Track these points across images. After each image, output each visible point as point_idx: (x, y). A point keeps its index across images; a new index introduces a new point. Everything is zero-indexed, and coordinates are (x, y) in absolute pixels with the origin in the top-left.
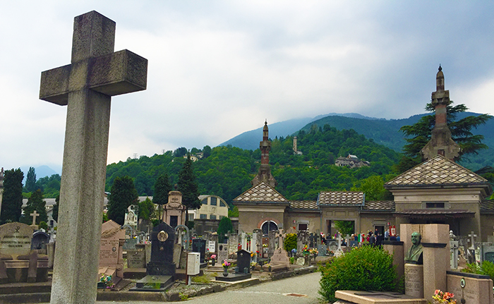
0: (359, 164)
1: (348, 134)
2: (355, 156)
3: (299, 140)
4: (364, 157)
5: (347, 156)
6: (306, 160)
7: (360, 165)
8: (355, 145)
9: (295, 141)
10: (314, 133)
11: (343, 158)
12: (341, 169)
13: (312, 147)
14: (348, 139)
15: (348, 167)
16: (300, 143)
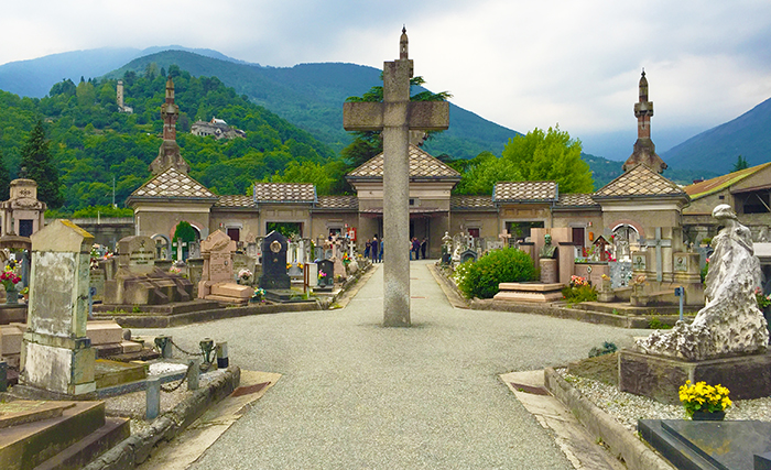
0: (229, 133)
1: (209, 84)
2: (222, 121)
3: (127, 86)
4: (234, 122)
5: (209, 120)
6: (142, 122)
7: (231, 135)
8: (222, 103)
9: (120, 89)
10: (153, 78)
11: (204, 123)
12: (202, 140)
13: (150, 101)
14: (210, 92)
15: (213, 137)
16: (128, 93)
